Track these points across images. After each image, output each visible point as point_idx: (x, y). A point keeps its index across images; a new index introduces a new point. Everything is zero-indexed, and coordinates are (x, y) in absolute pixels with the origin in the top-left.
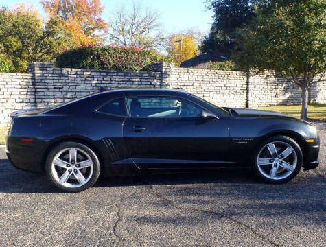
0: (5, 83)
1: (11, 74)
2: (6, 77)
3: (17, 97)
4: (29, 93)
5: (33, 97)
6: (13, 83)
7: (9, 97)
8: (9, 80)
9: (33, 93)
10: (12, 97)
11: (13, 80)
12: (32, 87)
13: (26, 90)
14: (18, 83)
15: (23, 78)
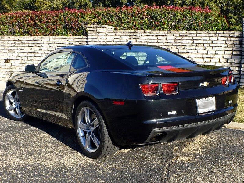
0: (210, 42)
1: (218, 32)
2: (212, 35)
3: (221, 56)
4: (234, 53)
5: (239, 57)
6: (219, 42)
7: (212, 56)
8: (215, 38)
9: (238, 53)
10: (216, 56)
11: (219, 38)
12: (239, 46)
13: (231, 49)
14: (224, 42)
15: (230, 36)
